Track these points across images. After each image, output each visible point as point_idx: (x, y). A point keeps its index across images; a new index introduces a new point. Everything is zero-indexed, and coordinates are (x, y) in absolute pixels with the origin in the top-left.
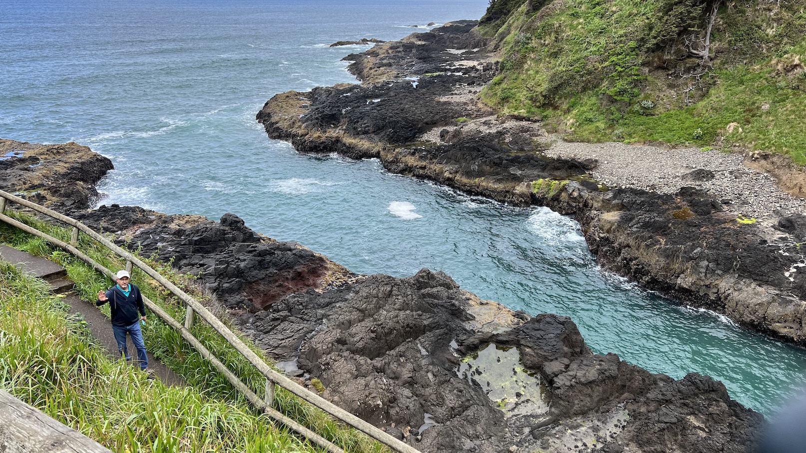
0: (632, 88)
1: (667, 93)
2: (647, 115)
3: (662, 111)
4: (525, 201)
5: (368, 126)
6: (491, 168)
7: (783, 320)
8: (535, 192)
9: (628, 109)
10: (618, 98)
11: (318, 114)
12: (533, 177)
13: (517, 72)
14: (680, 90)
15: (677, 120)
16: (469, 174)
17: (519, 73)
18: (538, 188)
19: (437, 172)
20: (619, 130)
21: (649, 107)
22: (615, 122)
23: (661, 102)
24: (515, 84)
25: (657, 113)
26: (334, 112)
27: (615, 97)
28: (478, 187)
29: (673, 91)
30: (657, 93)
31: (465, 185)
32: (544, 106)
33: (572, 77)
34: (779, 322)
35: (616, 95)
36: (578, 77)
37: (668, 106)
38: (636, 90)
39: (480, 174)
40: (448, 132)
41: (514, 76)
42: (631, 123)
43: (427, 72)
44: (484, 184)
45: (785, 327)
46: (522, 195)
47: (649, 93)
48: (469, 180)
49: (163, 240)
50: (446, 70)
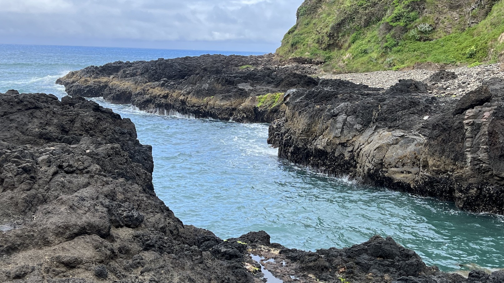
0: (409, 12)
1: (449, 16)
2: (425, 41)
3: (442, 35)
4: (247, 117)
6: (223, 85)
7: (401, 162)
8: (259, 106)
9: (404, 36)
10: (394, 24)
12: (261, 92)
13: (310, 17)
14: (462, 11)
15: (456, 42)
16: (199, 93)
17: (312, 18)
18: (263, 102)
20: (392, 57)
21: (426, 31)
22: (389, 50)
23: (441, 25)
24: (306, 29)
25: (435, 37)
27: (391, 24)
28: (206, 107)
29: (455, 13)
30: (437, 15)
31: (194, 106)
32: (330, 47)
33: (356, 12)
34: (396, 167)
35: (392, 21)
36: (361, 11)
37: (449, 29)
38: (413, 14)
39: (211, 92)
41: (306, 21)
42: (406, 49)
44: (211, 102)
45: (402, 172)
46: (245, 110)
47: (427, 15)
48: (198, 100)
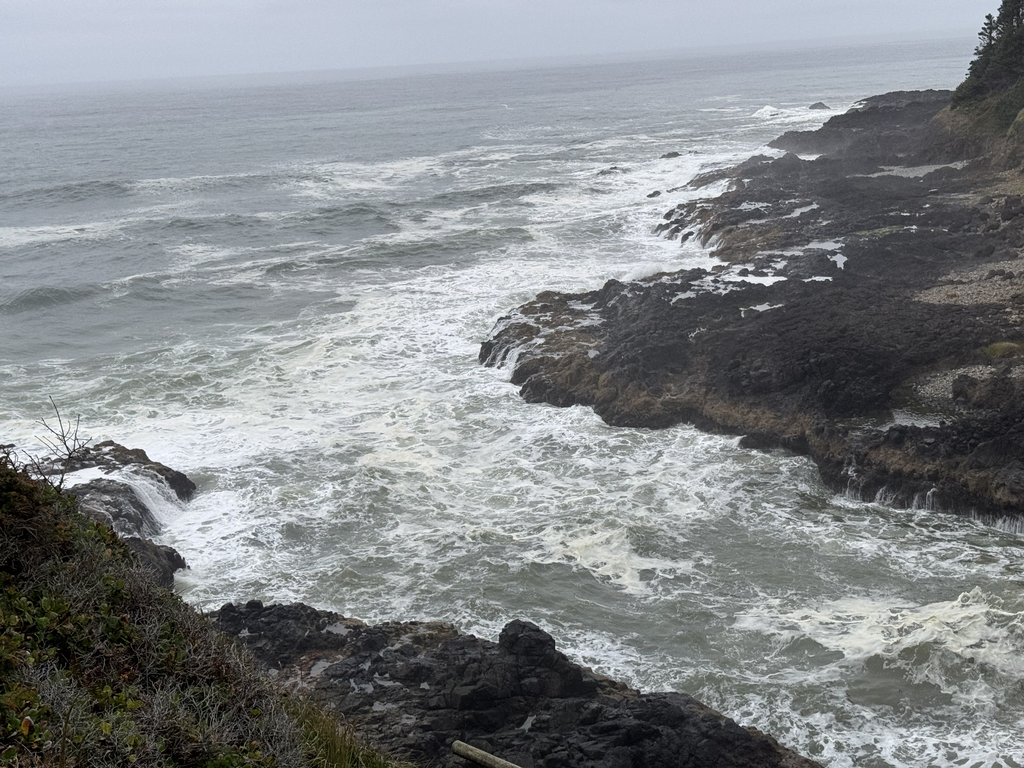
5: (764, 375)
11: (633, 347)
19: (971, 489)
26: (671, 342)
40: (973, 382)
43: (859, 228)
49: (382, 693)
50: (904, 221)
